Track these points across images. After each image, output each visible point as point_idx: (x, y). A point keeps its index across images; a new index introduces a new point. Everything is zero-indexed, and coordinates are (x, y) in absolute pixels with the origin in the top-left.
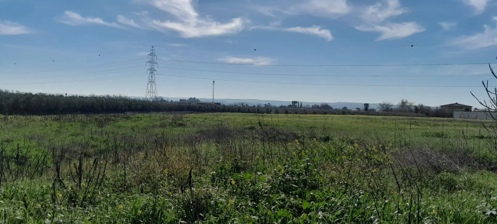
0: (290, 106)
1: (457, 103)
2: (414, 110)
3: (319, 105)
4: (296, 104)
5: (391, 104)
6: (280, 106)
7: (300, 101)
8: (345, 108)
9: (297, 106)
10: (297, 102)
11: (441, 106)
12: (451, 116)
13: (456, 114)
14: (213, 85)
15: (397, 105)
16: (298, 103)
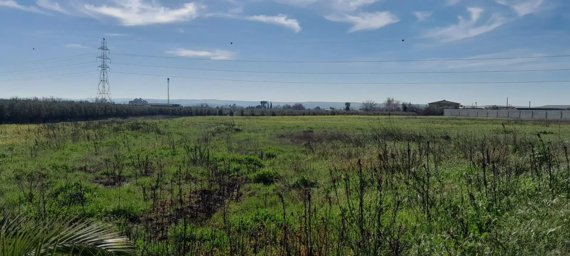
0: (258, 107)
1: (444, 100)
2: (401, 109)
3: (292, 105)
4: (265, 105)
5: (374, 103)
6: (247, 107)
7: (269, 101)
8: (318, 108)
9: (267, 107)
10: (266, 102)
11: (429, 104)
12: (442, 114)
13: (447, 112)
14: (167, 83)
15: (383, 104)
16: (267, 104)
